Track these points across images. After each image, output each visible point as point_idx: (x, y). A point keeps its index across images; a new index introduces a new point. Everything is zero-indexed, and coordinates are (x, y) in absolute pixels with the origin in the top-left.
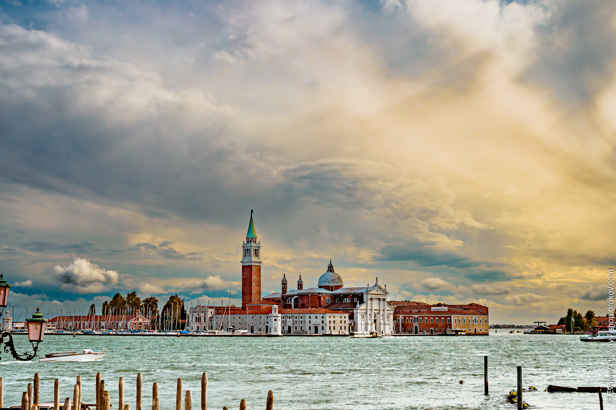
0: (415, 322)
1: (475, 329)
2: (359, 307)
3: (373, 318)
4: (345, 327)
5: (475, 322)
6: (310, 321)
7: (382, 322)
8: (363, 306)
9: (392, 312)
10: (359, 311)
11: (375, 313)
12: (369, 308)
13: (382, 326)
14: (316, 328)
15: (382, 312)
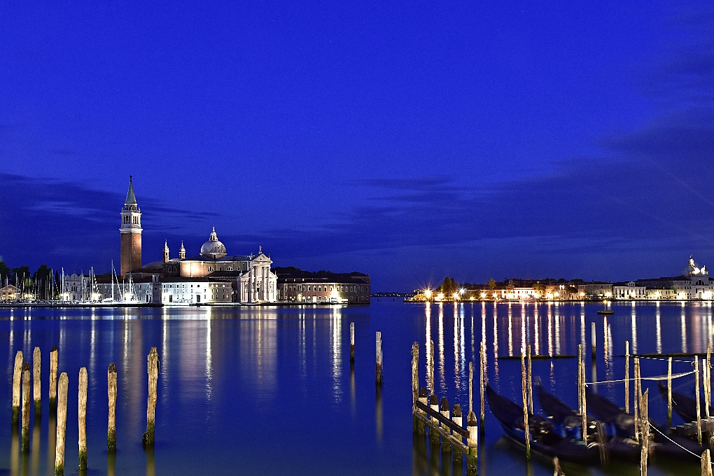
0: (298, 290)
1: (357, 298)
2: (242, 275)
4: (228, 295)
5: (357, 290)
6: (192, 290)
7: (265, 290)
9: (275, 280)
10: (242, 279)
11: (258, 282)
13: (265, 294)
14: (199, 297)
15: (265, 281)
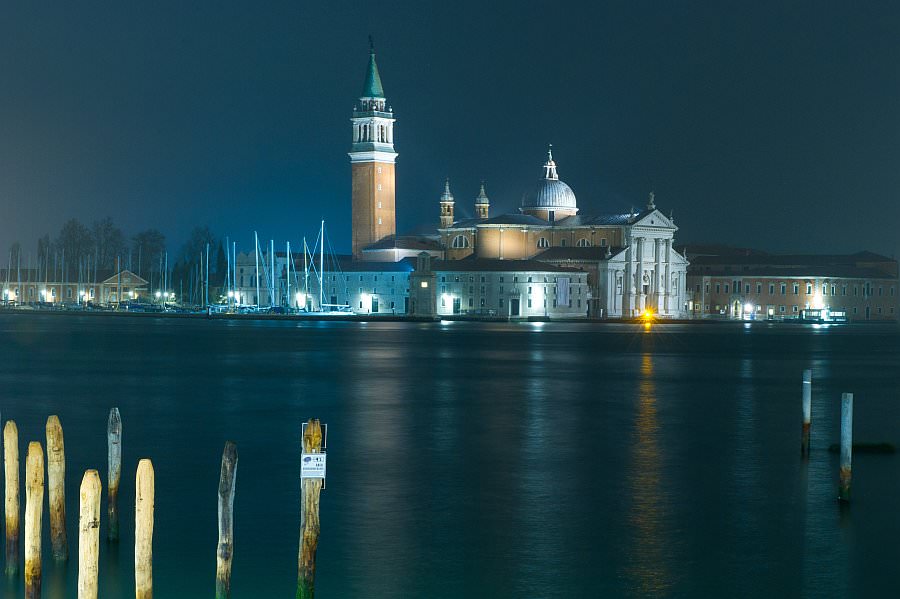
0: (734, 291)
1: (868, 310)
2: (612, 257)
3: (644, 284)
4: (579, 301)
5: (868, 293)
6: (502, 288)
7: (662, 290)
8: (622, 256)
9: (683, 269)
10: (610, 265)
11: (646, 271)
12: (634, 258)
13: (661, 299)
14: (516, 303)
15: (662, 271)
